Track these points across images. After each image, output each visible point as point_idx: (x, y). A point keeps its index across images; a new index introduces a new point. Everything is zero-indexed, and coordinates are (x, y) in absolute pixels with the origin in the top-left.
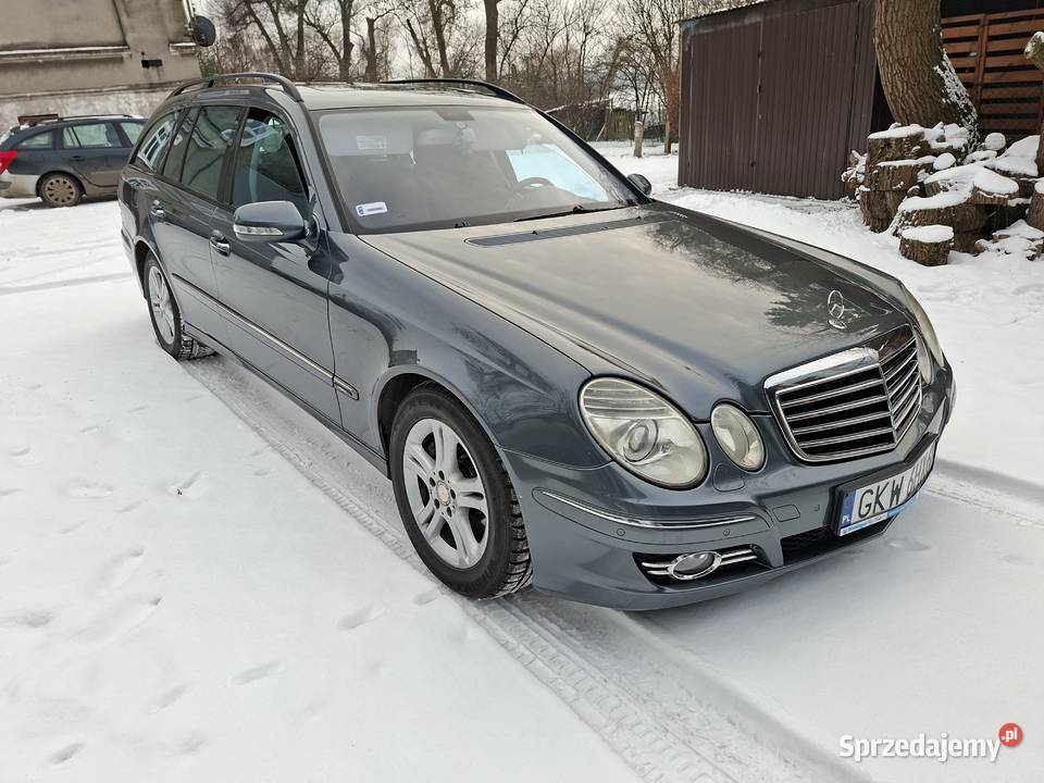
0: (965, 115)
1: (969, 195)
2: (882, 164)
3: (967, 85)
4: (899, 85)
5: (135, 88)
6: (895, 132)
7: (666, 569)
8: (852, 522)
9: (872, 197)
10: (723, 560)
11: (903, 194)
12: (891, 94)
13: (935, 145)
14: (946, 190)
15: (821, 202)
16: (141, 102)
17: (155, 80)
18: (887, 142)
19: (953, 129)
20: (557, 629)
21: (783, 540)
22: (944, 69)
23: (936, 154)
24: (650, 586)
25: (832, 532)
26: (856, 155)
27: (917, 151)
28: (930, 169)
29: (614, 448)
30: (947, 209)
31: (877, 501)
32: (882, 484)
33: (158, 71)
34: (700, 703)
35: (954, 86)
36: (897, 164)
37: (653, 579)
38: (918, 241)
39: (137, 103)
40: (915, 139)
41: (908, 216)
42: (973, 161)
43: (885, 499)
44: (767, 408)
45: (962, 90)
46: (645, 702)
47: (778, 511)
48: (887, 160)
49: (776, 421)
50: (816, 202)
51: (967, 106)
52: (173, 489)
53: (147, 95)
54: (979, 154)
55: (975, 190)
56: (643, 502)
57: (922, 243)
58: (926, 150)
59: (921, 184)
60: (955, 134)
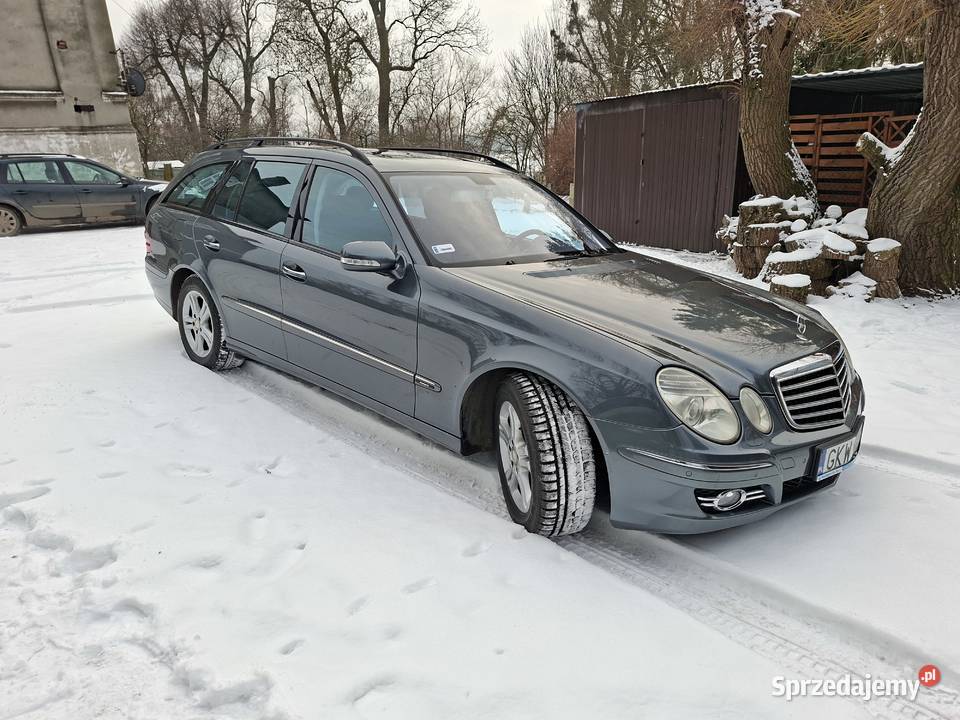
0: (809, 191)
1: (820, 252)
2: (752, 226)
3: (808, 167)
4: (760, 165)
5: (67, 130)
6: (758, 201)
7: (712, 502)
8: (824, 472)
9: (744, 251)
10: (748, 497)
11: (768, 249)
12: (753, 172)
13: (791, 213)
14: (802, 247)
15: (695, 254)
16: (72, 142)
17: (87, 123)
18: (755, 209)
19: (801, 201)
20: (619, 555)
21: (785, 483)
22: (793, 155)
23: (793, 219)
24: (702, 514)
25: (811, 480)
26: (728, 218)
27: (778, 217)
28: (789, 231)
29: (682, 414)
30: (804, 261)
31: (838, 458)
32: (841, 445)
33: (90, 117)
34: (738, 595)
35: (800, 169)
36: (764, 226)
37: (705, 509)
38: (785, 286)
39: (68, 143)
40: (776, 208)
41: (774, 266)
42: (820, 226)
43: (842, 457)
44: (772, 391)
45: (806, 171)
46: (699, 595)
47: (782, 462)
48: (755, 223)
49: (777, 400)
50: (691, 254)
51: (809, 183)
52: (262, 469)
53: (77, 136)
54: (823, 221)
55: (825, 248)
56: (706, 452)
57: (787, 288)
58: (784, 216)
59: (782, 242)
60: (804, 205)
